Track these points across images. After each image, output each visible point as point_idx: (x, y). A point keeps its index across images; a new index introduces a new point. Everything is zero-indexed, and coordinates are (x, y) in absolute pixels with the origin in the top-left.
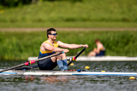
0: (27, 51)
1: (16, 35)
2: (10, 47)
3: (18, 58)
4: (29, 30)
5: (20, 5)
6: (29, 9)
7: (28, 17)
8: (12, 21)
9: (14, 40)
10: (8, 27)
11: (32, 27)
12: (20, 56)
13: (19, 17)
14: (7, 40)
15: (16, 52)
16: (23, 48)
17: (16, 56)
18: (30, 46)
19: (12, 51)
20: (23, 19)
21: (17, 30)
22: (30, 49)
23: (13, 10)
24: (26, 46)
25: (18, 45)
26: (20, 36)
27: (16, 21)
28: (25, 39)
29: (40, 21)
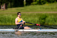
1: (53, 14)
2: (51, 20)
3: (54, 24)
5: (55, 2)
8: (52, 9)
10: (50, 11)
12: (55, 23)
14: (50, 17)
15: (53, 22)
17: (53, 23)
19: (52, 21)
21: (54, 12)
25: (54, 19)
27: (54, 9)
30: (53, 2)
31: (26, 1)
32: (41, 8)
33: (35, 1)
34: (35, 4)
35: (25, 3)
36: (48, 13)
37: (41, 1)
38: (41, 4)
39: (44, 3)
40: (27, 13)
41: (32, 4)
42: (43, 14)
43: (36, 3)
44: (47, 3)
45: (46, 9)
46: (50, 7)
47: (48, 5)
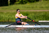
0: (37, 19)
1: (34, 12)
2: (32, 17)
4: (38, 11)
5: (35, 1)
6: (38, 3)
7: (38, 6)
8: (32, 8)
9: (33, 14)
10: (31, 10)
11: (39, 10)
13: (35, 6)
14: (31, 15)
15: (34, 19)
16: (36, 17)
18: (39, 17)
20: (36, 7)
21: (34, 11)
22: (39, 18)
23: (32, 3)
24: (37, 17)
26: (35, 13)
27: (34, 7)
28: (37, 14)
29: (42, 7)
30: (34, 2)
31: (10, 1)
32: (23, 7)
33: (18, 1)
34: (18, 4)
35: (9, 3)
36: (29, 11)
37: (23, 1)
38: (23, 4)
39: (26, 3)
40: (10, 12)
41: (15, 3)
42: (25, 12)
43: (19, 2)
44: (28, 2)
45: (28, 8)
46: (31, 6)
47: (29, 4)
